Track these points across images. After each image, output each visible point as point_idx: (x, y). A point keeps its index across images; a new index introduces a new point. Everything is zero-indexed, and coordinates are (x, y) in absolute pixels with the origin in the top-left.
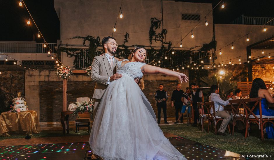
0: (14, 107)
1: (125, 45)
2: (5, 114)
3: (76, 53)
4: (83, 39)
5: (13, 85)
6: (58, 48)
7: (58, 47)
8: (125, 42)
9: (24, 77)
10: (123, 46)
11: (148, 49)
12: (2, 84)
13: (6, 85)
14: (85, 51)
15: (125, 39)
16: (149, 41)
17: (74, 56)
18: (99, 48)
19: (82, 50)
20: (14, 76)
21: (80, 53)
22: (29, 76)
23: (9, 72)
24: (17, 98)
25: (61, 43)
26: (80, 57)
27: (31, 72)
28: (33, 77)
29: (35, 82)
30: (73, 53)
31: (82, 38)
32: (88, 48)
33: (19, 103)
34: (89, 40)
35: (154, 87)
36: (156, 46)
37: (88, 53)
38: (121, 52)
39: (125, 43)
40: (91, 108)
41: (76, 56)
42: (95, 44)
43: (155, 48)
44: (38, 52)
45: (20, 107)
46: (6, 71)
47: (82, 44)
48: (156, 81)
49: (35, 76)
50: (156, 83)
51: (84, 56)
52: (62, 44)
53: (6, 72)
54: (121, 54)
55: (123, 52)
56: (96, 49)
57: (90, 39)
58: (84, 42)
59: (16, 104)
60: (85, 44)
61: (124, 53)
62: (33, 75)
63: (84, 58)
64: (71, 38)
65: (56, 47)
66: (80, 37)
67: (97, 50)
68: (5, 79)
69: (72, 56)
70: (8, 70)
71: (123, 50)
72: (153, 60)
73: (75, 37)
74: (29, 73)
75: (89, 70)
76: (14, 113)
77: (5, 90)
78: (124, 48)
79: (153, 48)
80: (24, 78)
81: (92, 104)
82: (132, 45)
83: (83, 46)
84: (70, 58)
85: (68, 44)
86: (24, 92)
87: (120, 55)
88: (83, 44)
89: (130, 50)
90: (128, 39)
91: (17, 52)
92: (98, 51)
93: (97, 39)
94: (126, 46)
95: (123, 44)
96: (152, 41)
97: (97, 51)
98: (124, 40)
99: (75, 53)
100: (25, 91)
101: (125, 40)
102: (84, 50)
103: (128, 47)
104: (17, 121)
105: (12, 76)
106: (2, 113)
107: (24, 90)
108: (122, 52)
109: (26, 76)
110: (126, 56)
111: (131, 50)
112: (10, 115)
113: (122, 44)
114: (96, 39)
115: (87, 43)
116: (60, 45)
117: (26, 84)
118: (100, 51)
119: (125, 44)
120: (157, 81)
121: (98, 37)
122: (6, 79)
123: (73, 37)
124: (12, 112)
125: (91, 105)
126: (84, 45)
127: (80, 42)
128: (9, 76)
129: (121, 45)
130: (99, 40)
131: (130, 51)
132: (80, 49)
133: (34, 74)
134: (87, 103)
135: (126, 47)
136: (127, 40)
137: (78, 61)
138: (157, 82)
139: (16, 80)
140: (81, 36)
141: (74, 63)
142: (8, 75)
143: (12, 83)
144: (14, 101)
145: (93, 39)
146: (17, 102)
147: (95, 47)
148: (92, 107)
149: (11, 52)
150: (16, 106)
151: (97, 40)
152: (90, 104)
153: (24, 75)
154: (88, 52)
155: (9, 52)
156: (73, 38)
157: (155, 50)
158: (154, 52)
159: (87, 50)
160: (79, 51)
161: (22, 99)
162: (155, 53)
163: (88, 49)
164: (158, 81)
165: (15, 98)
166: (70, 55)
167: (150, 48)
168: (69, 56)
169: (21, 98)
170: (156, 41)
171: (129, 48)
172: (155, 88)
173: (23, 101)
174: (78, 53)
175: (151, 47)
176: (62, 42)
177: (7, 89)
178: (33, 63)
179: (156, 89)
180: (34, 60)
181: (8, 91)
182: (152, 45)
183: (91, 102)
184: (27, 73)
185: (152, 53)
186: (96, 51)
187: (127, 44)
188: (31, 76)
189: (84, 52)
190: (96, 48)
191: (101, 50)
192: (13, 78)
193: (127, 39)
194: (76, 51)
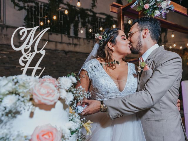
3: (28, 6)
8: (93, 7)
14: (43, 7)
15: (92, 2)
17: (25, 9)
19: (37, 4)
21: (35, 7)
26: (35, 13)
30: (24, 4)
37: (46, 10)
41: (28, 10)
51: (41, 14)
54: (88, 20)
56: (58, 6)
63: (41, 16)
69: (21, 8)
71: (91, 16)
78: (91, 14)
84: (19, 11)
89: (98, 17)
90: (96, 4)
92: (60, 10)
94: (94, 12)
99: (26, 5)
101: (92, 4)
102: (40, 4)
108: (89, 18)
111: (99, 18)
113: (90, 8)
119: (93, 9)
135: (95, 14)
137: (32, 18)
141: (25, 19)
154: (46, 8)
160: (33, 4)
163: (47, 4)
166: (19, 6)
168: (17, 8)
171: (97, 15)
174: (32, 7)
187: (95, 10)
189: (41, 8)
193: (94, 2)
194: (28, 3)
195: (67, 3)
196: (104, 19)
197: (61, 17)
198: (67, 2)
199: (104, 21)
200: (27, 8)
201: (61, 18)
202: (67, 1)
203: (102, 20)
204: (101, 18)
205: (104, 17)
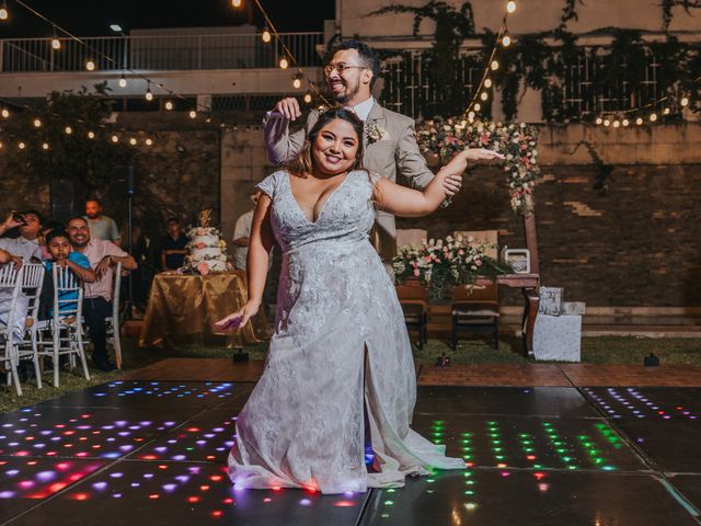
0: (191, 258)
1: (564, 29)
2: (166, 280)
3: (388, 67)
4: (410, 16)
5: (186, 178)
6: (329, 48)
7: (326, 45)
8: (564, 19)
9: (220, 151)
10: (559, 33)
11: (655, 42)
12: (152, 176)
13: (165, 179)
14: (420, 59)
15: (565, 5)
16: (659, 11)
18: (468, 43)
19: (407, 55)
20: (189, 148)
21: (402, 64)
22: (233, 147)
23: (174, 135)
24: (199, 229)
25: (338, 32)
26: (402, 79)
27: (240, 137)
28: (246, 150)
29: (251, 167)
31: (411, 9)
32: (429, 45)
33: (206, 246)
34: (432, 16)
35: (672, 189)
36: (689, 29)
37: (430, 63)
38: (548, 58)
39: (568, 23)
40: (428, 269)
41: (387, 76)
42: (455, 30)
43: (682, 39)
44: (262, 67)
45: (207, 258)
46: (163, 133)
47: (409, 31)
48: (683, 164)
49: (251, 148)
50: (682, 172)
51: (416, 75)
52: (340, 35)
53: (164, 137)
54: (551, 63)
55: (556, 57)
56: (457, 48)
57: (436, 11)
58: (417, 26)
59: (196, 247)
60: (418, 34)
61: (562, 62)
62: (248, 146)
63: (416, 84)
64: (371, 14)
65: (319, 48)
66: (402, 9)
67: (462, 52)
68: (160, 157)
70: (171, 130)
71: (557, 49)
72: (676, 86)
73: (387, 9)
74: (234, 138)
75: (427, 133)
76: (191, 278)
77: (163, 195)
78: (560, 43)
79: (675, 38)
80: (220, 155)
81: (433, 256)
82: (590, 30)
83: (412, 40)
85: (361, 35)
86: (219, 202)
87: (545, 67)
88: (411, 33)
89: (583, 47)
90: (577, 7)
91: (196, 68)
92: (464, 57)
93: (463, 10)
94: (570, 34)
95: (557, 25)
96: (673, 10)
97: (460, 57)
98: (563, 13)
99: (384, 64)
100: (222, 199)
101: (566, 10)
102: (414, 54)
103: (576, 37)
104: (198, 303)
105: (181, 149)
106: (158, 277)
107: (219, 194)
108: (552, 57)
109: (224, 150)
110: (568, 70)
111: (587, 49)
112: (178, 283)
113: (553, 25)
114: (458, 10)
115: (428, 26)
116: (333, 40)
117: (224, 177)
118: (470, 57)
119: (565, 26)
120: (687, 164)
121: (467, 6)
122: (165, 159)
123: (378, 9)
124: (186, 272)
125: (429, 260)
126: (415, 35)
127: (403, 25)
128: (174, 150)
129: (551, 32)
130: (468, 16)
131: (584, 50)
132: (402, 50)
133: (251, 142)
134: (416, 253)
135: (569, 38)
136: (575, 10)
137: (395, 92)
138: (686, 170)
139: (193, 161)
140: (406, 4)
142: (170, 147)
143: (181, 173)
144: (190, 239)
145: (448, 11)
146: (199, 240)
147: (454, 42)
148: (431, 266)
149: (180, 69)
150: (198, 255)
151: (461, 16)
152: (426, 254)
153: (220, 146)
154: (429, 59)
155: (174, 68)
156: (377, 13)
157: (685, 46)
158: (678, 54)
159: (426, 53)
160: (399, 59)
161: (213, 233)
162: (682, 57)
163: (429, 49)
164: (692, 164)
165: (194, 230)
167: (663, 39)
169: (210, 229)
170: (687, 11)
171: (580, 42)
172: (674, 192)
173: (216, 238)
174: (395, 66)
175: (665, 32)
176: (340, 28)
177: (168, 193)
178: (248, 104)
179: (678, 197)
180: (249, 91)
181: (169, 200)
182: (673, 27)
183: (429, 250)
184: (227, 139)
185: (671, 58)
186: (457, 55)
187: (572, 27)
188: (241, 148)
189: (416, 62)
190: (458, 44)
191: (475, 52)
192: (185, 154)
193: (573, 6)
194: (389, 59)
195: (484, 32)
196: (606, 48)
197: (467, 73)
198: (485, 29)
199: (609, 52)
200: (384, 71)
201: (467, 77)
202: (485, 26)
203: (601, 52)
204: (595, 48)
205: (608, 40)
